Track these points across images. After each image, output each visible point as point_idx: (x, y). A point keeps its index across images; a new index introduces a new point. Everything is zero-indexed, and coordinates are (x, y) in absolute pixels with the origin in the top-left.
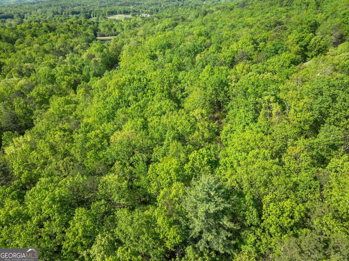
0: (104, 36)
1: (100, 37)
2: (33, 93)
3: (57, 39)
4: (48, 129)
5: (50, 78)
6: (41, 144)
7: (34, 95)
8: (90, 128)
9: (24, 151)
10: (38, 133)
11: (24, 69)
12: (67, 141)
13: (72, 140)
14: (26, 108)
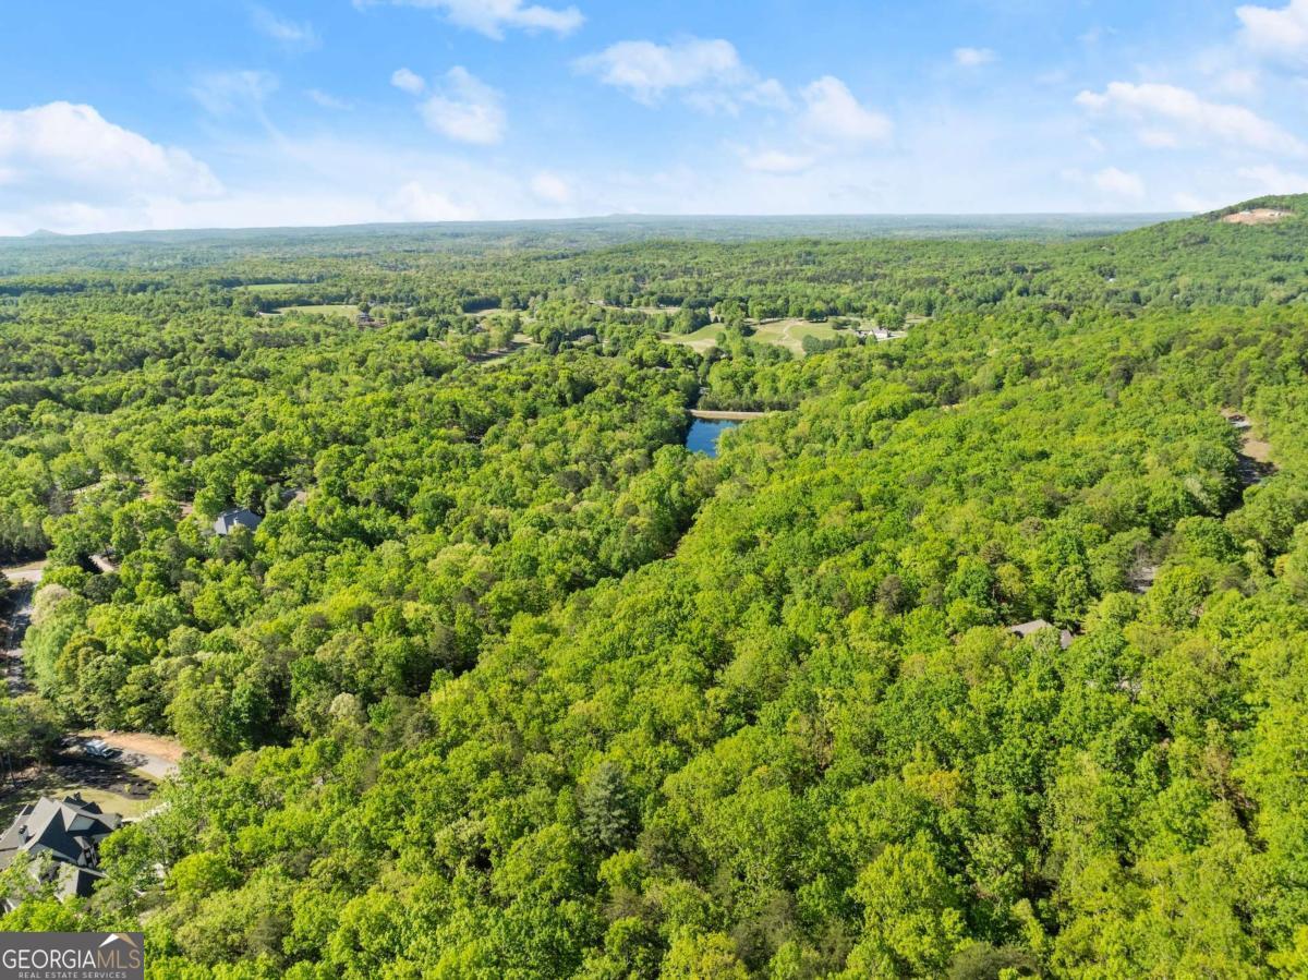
0: (716, 408)
1: (703, 408)
2: (490, 597)
3: (580, 428)
4: (494, 675)
5: (527, 565)
6: (480, 698)
7: (491, 601)
8: (551, 686)
9: (456, 703)
10: (480, 679)
11: (487, 523)
12: (514, 701)
13: (519, 701)
14: (472, 625)
